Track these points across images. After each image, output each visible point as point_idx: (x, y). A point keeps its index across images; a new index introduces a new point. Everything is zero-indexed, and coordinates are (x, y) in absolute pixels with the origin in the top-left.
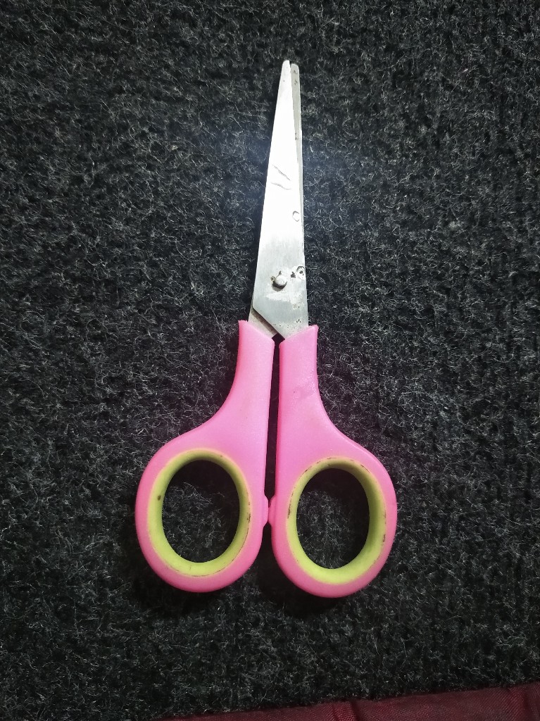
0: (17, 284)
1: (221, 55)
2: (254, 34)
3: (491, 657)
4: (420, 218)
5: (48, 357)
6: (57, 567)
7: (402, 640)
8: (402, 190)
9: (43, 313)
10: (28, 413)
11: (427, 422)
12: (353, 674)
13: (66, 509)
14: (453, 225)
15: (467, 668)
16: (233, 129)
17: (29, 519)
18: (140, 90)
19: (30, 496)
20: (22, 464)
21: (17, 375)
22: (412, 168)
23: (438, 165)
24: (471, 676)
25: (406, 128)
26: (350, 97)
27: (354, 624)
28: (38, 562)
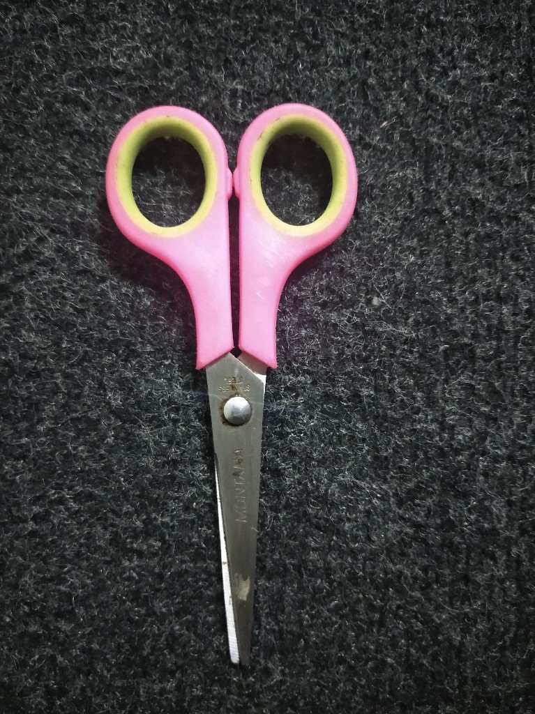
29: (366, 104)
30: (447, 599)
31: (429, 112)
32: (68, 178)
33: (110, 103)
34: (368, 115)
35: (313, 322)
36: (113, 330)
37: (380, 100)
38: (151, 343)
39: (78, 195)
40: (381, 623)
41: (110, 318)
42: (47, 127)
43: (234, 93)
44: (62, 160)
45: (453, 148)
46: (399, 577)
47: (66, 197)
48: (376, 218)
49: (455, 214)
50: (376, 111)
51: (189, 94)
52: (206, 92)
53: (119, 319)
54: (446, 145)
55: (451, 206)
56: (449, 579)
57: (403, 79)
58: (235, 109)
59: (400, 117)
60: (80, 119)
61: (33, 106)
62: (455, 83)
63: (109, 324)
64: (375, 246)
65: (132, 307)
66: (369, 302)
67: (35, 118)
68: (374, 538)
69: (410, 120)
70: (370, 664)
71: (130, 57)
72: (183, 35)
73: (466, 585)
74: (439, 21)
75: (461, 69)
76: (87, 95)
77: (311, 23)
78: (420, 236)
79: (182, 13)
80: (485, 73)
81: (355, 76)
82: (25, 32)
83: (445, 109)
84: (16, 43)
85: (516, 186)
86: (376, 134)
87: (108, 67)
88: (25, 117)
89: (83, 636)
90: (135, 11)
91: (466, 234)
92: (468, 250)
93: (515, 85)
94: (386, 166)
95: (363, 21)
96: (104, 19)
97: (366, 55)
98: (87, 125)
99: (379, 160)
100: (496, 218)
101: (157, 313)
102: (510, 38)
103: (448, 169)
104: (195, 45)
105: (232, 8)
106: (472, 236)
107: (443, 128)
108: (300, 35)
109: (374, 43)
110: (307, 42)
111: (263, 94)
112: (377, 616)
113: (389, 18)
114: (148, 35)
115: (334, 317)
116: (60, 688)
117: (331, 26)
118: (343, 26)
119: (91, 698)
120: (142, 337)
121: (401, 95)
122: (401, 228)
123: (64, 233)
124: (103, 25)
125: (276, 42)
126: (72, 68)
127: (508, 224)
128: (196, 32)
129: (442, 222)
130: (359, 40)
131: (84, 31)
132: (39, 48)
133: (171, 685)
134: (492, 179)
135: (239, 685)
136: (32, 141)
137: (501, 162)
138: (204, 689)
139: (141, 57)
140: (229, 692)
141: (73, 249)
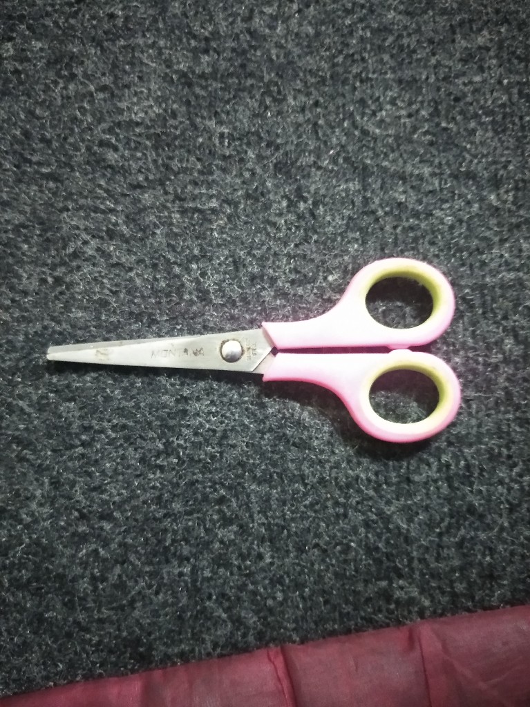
0: (10, 367)
1: (139, 171)
2: (164, 149)
3: (392, 606)
4: (305, 276)
5: (38, 418)
6: (61, 570)
7: (321, 599)
8: (289, 256)
9: (31, 385)
10: (28, 460)
11: (325, 432)
12: (286, 628)
13: (63, 528)
14: (330, 278)
15: (373, 616)
16: (155, 228)
17: (38, 538)
18: (81, 207)
19: (36, 521)
20: (28, 498)
21: (17, 433)
22: (296, 237)
23: (316, 232)
24: (377, 622)
25: (288, 206)
26: (242, 189)
27: (283, 591)
28: (47, 568)
29: (318, 139)
30: (394, 496)
31: (364, 142)
32: (104, 199)
33: (133, 145)
34: (320, 147)
35: (285, 295)
36: (139, 305)
37: (327, 136)
38: (167, 314)
39: (112, 211)
40: (345, 515)
41: (136, 297)
42: (88, 163)
43: (222, 136)
44: (100, 186)
45: (382, 167)
46: (357, 480)
47: (103, 212)
48: (328, 218)
49: (386, 214)
50: (325, 143)
51: (190, 136)
52: (202, 135)
53: (143, 297)
54: (377, 165)
55: (383, 208)
56: (394, 480)
57: (344, 120)
58: (223, 146)
59: (343, 147)
60: (112, 156)
61: (77, 149)
62: (382, 121)
63: (136, 301)
64: (328, 238)
65: (152, 288)
66: (325, 278)
67: (79, 157)
68: (337, 451)
69: (350, 148)
70: (339, 548)
71: (146, 113)
72: (185, 96)
73: (409, 485)
74: (368, 79)
75: (386, 110)
76: (116, 140)
77: (276, 84)
78: (361, 229)
79: (183, 80)
80: (403, 112)
81: (309, 119)
82: (70, 98)
83: (375, 140)
84: (63, 106)
85: (431, 192)
86: (325, 160)
87: (131, 120)
88: (71, 157)
89: (119, 534)
90: (149, 81)
91: (395, 228)
92: (396, 239)
93: (427, 120)
94: (334, 181)
95: (313, 80)
96: (127, 86)
97: (316, 104)
98: (117, 161)
99: (329, 177)
100: (416, 215)
101: (170, 292)
102: (421, 88)
103: (379, 182)
104: (193, 103)
105: (219, 76)
106: (400, 228)
107: (374, 153)
108: (268, 92)
109: (322, 96)
110: (273, 97)
111: (243, 135)
112: (342, 511)
113: (332, 77)
114: (158, 97)
115: (300, 291)
116: (102, 575)
117: (291, 86)
118: (299, 85)
119: (125, 582)
120: (160, 309)
121: (343, 130)
122: (347, 225)
123: (102, 238)
124: (126, 91)
125: (251, 98)
126: (105, 121)
127: (426, 219)
128: (194, 93)
129: (377, 220)
130: (311, 94)
131: (113, 95)
132: (81, 109)
133: (187, 570)
134: (412, 187)
135: (239, 568)
136: (78, 174)
137: (418, 175)
138: (212, 571)
139: (154, 112)
140: (232, 574)
141: (108, 248)
